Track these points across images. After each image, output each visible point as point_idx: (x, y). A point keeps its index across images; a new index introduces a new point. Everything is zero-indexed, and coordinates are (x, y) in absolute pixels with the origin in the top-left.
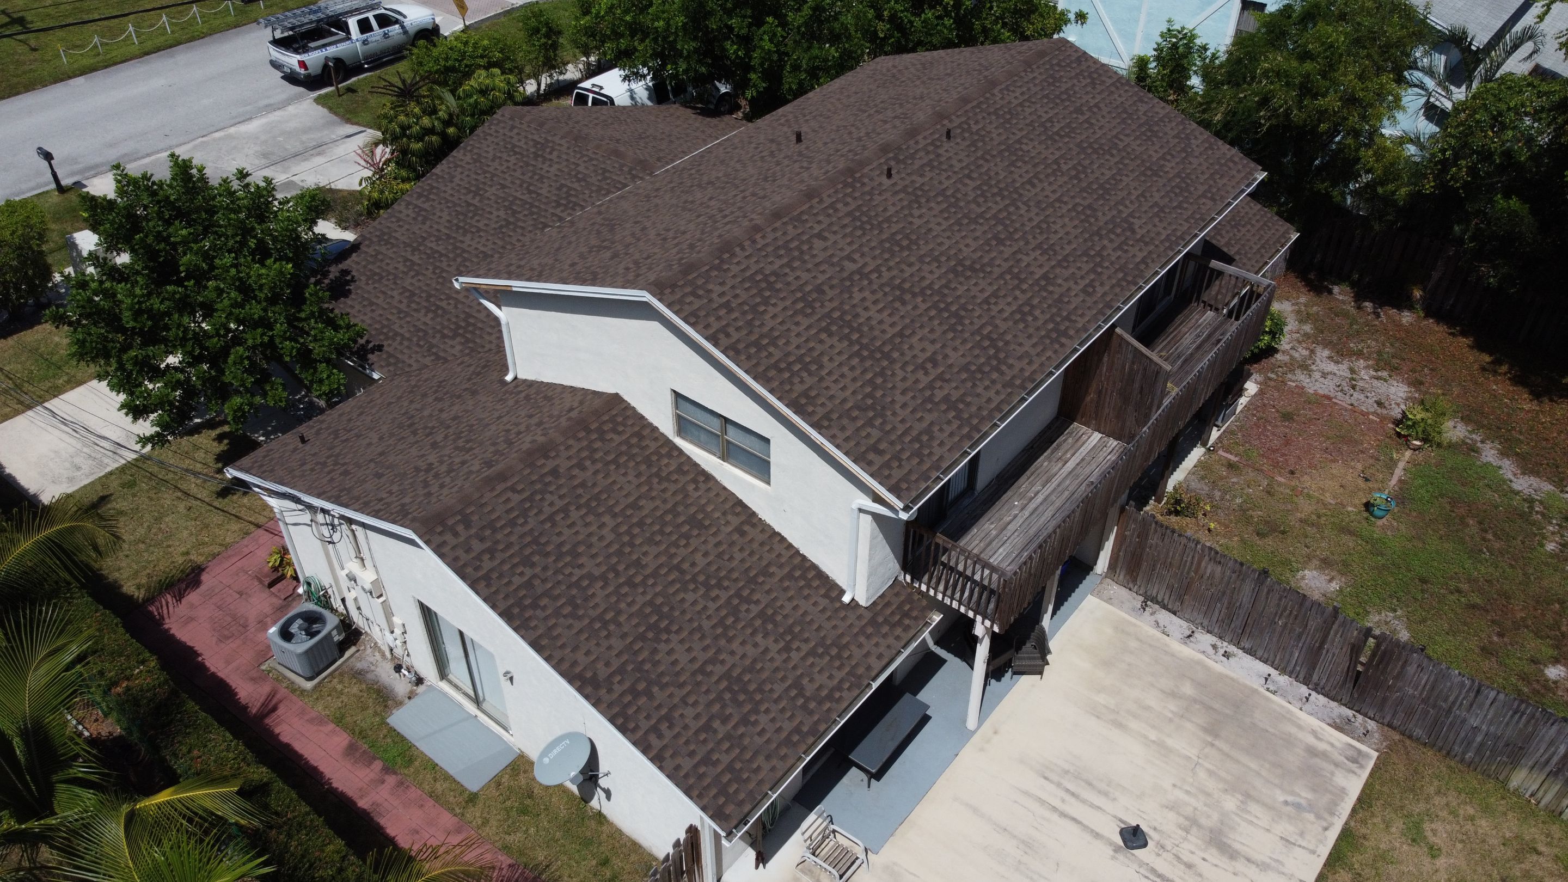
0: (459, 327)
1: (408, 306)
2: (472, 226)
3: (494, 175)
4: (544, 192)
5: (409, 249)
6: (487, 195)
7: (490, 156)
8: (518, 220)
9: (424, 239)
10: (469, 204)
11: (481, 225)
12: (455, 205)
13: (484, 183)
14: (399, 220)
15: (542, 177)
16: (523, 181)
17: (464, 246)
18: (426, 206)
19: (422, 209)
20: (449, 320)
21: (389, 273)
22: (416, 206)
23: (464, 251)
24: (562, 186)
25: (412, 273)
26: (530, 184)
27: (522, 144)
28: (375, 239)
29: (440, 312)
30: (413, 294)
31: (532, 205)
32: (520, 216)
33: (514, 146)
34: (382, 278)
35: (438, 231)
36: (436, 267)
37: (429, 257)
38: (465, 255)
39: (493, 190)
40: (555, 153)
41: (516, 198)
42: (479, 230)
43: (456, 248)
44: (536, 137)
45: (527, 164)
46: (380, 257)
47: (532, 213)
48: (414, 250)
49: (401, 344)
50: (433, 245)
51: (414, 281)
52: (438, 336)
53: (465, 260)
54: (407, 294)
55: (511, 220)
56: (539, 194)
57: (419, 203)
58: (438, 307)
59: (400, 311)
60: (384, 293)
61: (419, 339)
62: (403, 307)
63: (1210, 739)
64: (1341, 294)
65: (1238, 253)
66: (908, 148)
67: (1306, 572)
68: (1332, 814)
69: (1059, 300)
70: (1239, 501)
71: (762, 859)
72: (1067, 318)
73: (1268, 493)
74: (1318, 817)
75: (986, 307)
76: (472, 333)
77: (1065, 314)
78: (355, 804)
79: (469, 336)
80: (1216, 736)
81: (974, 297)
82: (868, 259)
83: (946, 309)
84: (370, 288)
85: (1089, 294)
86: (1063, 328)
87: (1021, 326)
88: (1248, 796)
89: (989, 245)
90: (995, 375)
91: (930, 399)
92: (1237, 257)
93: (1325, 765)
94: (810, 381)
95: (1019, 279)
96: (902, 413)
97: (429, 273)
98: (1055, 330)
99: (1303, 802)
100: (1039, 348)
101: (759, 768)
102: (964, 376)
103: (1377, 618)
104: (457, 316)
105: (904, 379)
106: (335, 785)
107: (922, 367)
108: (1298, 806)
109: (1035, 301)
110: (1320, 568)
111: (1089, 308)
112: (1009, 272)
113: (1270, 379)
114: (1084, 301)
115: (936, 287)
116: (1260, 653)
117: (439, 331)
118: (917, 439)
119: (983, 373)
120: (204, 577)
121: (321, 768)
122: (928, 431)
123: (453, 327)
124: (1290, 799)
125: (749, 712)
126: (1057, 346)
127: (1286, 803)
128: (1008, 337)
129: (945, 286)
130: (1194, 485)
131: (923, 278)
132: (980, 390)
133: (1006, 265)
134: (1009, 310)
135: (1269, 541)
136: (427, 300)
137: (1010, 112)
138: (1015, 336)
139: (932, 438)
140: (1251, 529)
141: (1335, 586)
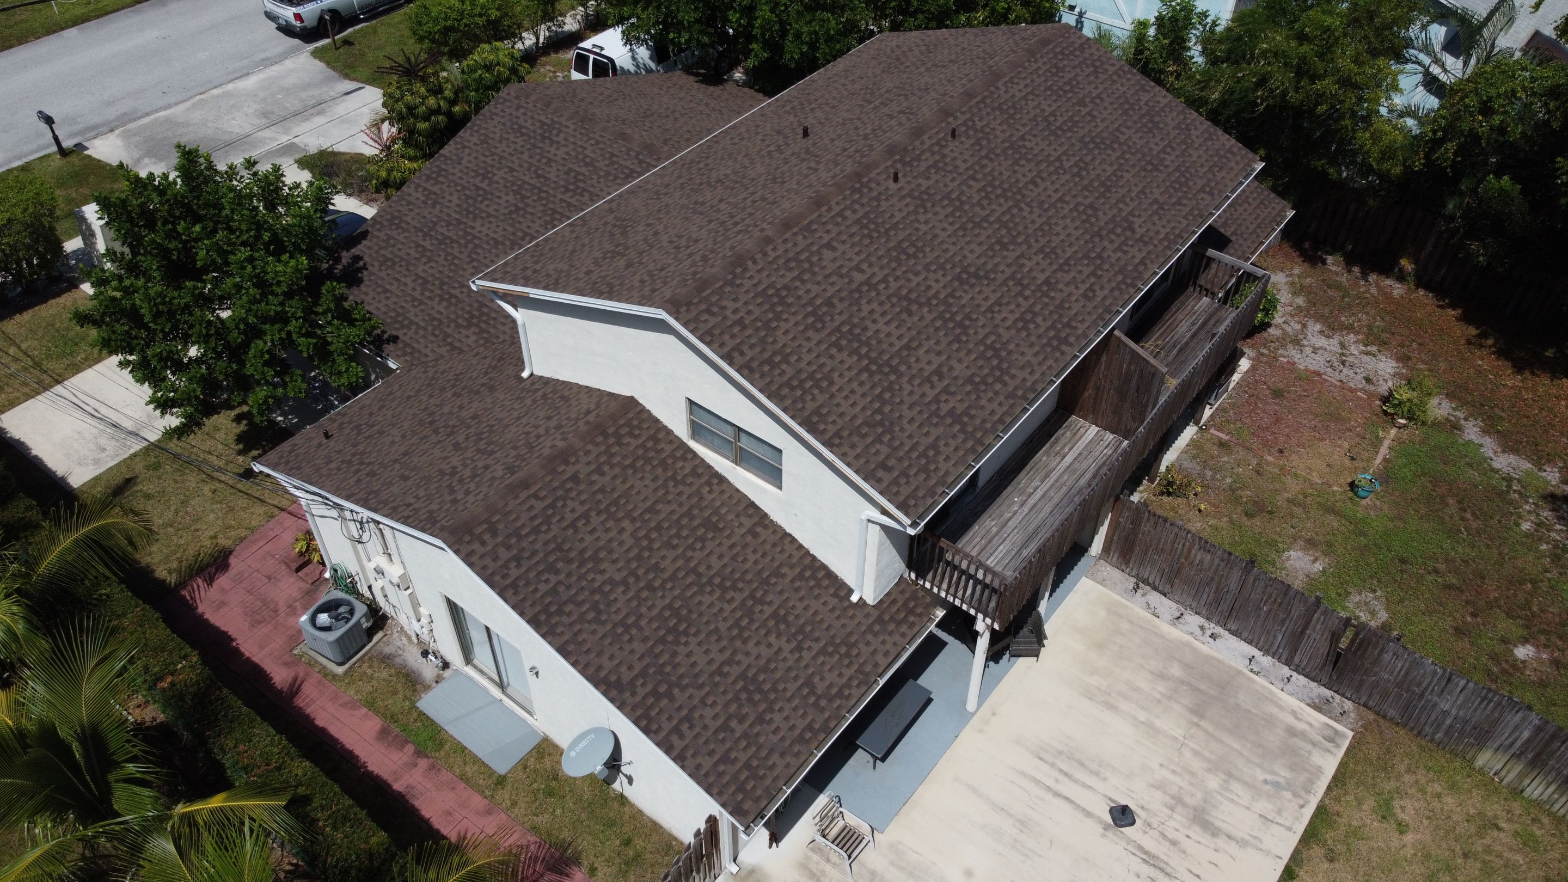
0: (473, 316)
1: (422, 294)
2: (482, 211)
3: (501, 158)
4: (552, 176)
5: (420, 234)
6: (496, 178)
7: (497, 137)
8: (527, 205)
9: (435, 224)
10: (478, 188)
11: (491, 210)
12: (464, 188)
13: (493, 166)
14: (409, 203)
15: (550, 160)
16: (531, 165)
17: (475, 232)
18: (435, 189)
19: (431, 192)
20: (463, 309)
21: (402, 259)
22: (426, 189)
23: (475, 237)
24: (570, 170)
25: (424, 260)
26: (538, 168)
27: (528, 125)
28: (386, 223)
29: (453, 300)
30: (426, 282)
31: (541, 191)
32: (529, 201)
33: (521, 127)
34: (394, 264)
35: (449, 215)
36: (448, 254)
37: (440, 243)
38: (476, 241)
39: (501, 173)
40: (562, 135)
41: (524, 182)
42: (489, 215)
43: (467, 234)
44: (543, 118)
45: (534, 146)
46: (392, 242)
47: (541, 199)
48: (425, 235)
49: (416, 333)
50: (444, 231)
51: (426, 267)
52: (453, 325)
53: (476, 246)
54: (420, 281)
55: (521, 205)
56: (547, 179)
57: (428, 186)
58: (452, 296)
59: (414, 299)
60: (397, 280)
61: (435, 328)
62: (417, 294)
63: (1195, 720)
64: (1333, 263)
65: (1234, 233)
66: (914, 149)
67: (1292, 553)
68: (1308, 792)
69: (1060, 306)
70: (1228, 480)
71: (775, 838)
72: (1068, 325)
73: (1257, 472)
74: (1295, 795)
75: (989, 315)
76: (486, 322)
77: (1065, 320)
78: (390, 786)
79: (483, 326)
80: (1202, 717)
81: (978, 306)
82: (876, 269)
83: (951, 319)
84: (383, 274)
85: (1089, 299)
86: (1063, 335)
87: (1024, 334)
88: (1230, 775)
89: (993, 250)
90: (998, 387)
91: (936, 413)
92: (1233, 238)
93: (1302, 744)
94: (821, 398)
95: (1021, 285)
96: (910, 429)
97: (441, 260)
98: (1056, 337)
99: (1282, 781)
100: (1041, 357)
101: (774, 765)
102: (969, 388)
103: (1357, 599)
104: (471, 306)
105: (911, 393)
106: (370, 768)
107: (928, 380)
108: (1276, 785)
109: (1037, 308)
110: (1304, 549)
111: (1089, 313)
112: (1012, 277)
113: (1262, 354)
114: (1084, 306)
115: (942, 296)
116: (1245, 635)
117: (454, 321)
118: (924, 454)
119: (986, 384)
120: (232, 560)
121: (357, 752)
122: (934, 446)
123: (466, 316)
124: (1270, 777)
125: (764, 711)
126: (1058, 354)
127: (1266, 782)
128: (1011, 346)
129: (951, 295)
130: (1186, 464)
131: (929, 287)
132: (983, 402)
133: (1008, 272)
134: (1012, 318)
135: (1257, 521)
136: (441, 289)
137: (1014, 107)
138: (1017, 345)
139: (938, 453)
140: (1240, 509)
141: (1318, 567)
